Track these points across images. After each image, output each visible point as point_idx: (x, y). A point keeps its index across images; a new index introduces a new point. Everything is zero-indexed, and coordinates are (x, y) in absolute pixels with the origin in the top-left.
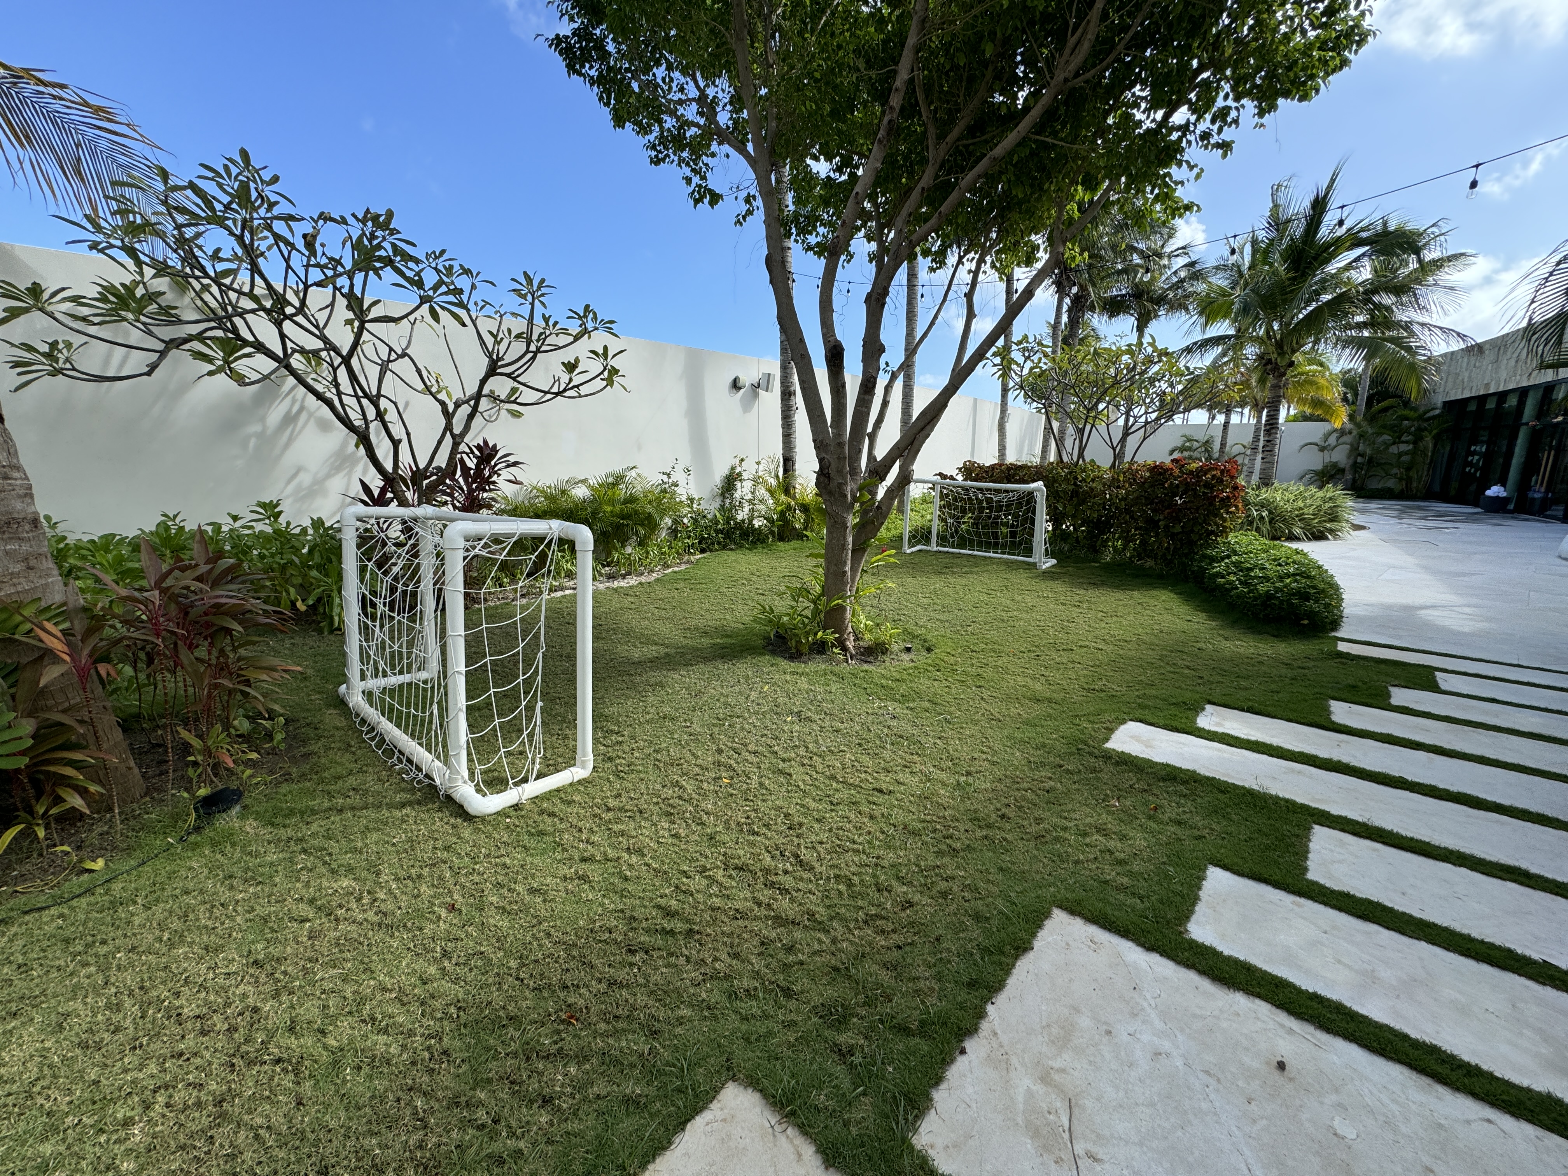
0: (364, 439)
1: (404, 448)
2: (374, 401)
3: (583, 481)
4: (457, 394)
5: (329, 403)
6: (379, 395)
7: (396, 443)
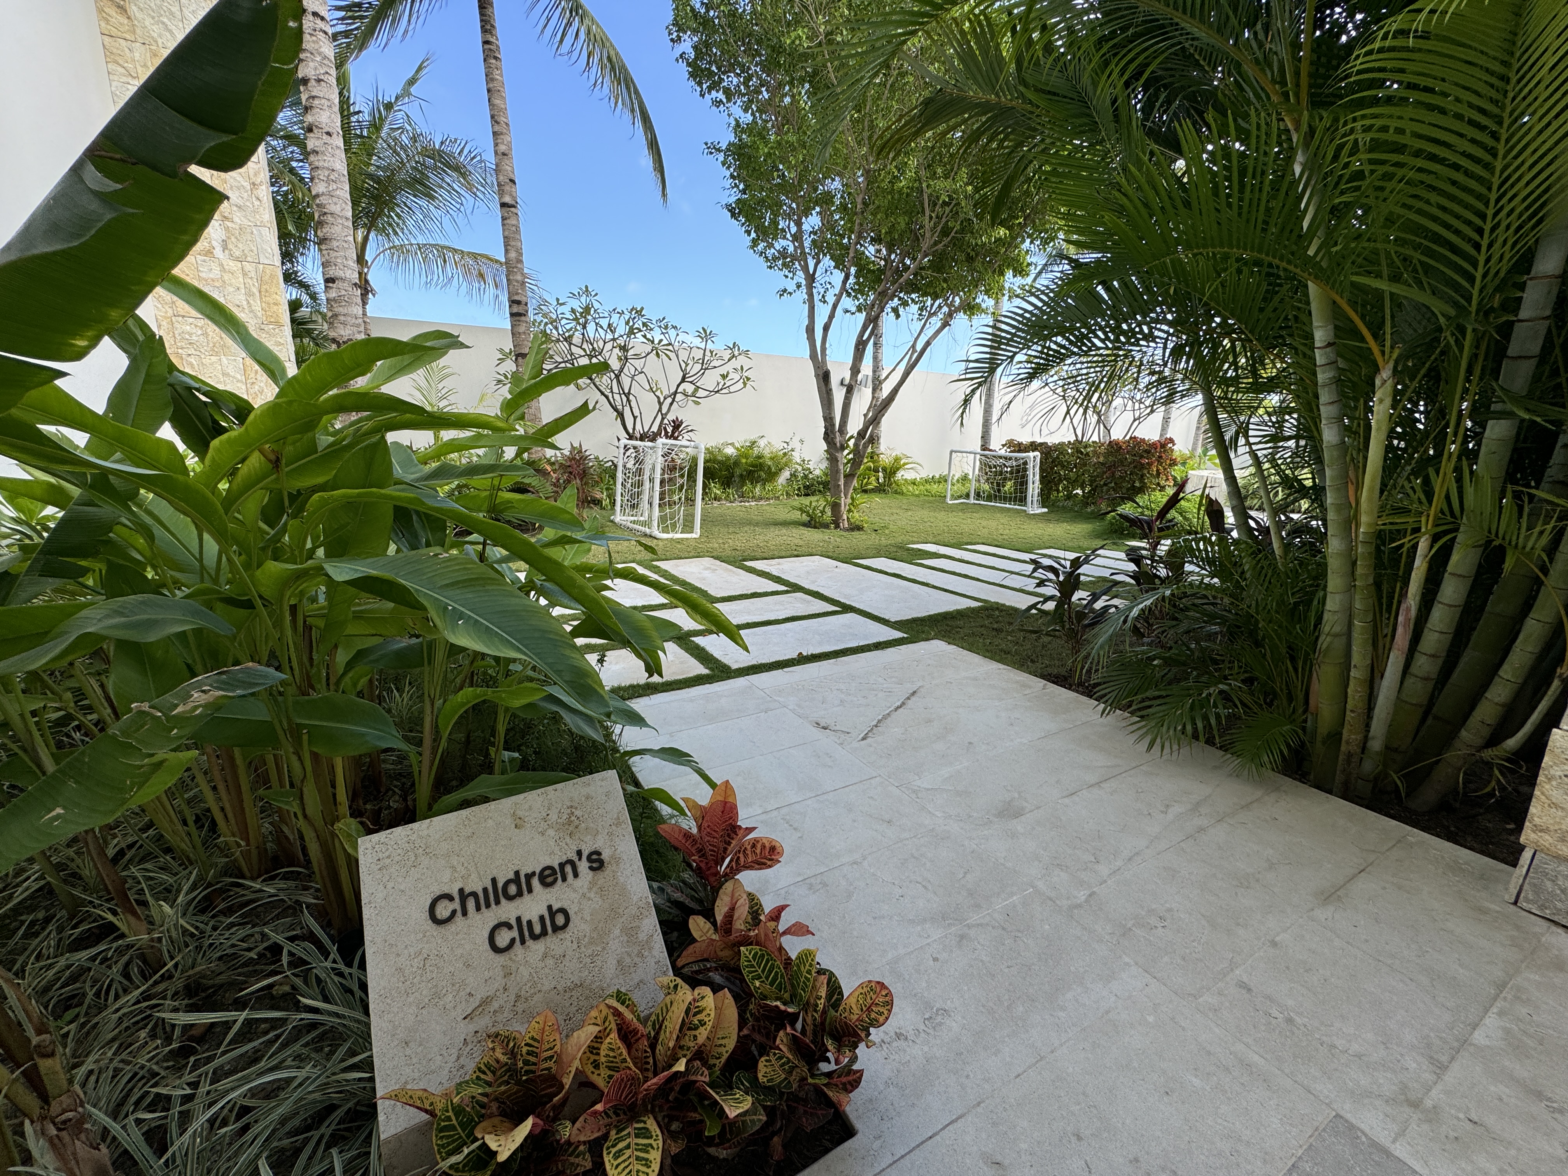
0: (621, 415)
1: (638, 420)
2: (627, 395)
3: (732, 444)
4: (666, 392)
5: (607, 397)
6: (629, 393)
7: (635, 418)
